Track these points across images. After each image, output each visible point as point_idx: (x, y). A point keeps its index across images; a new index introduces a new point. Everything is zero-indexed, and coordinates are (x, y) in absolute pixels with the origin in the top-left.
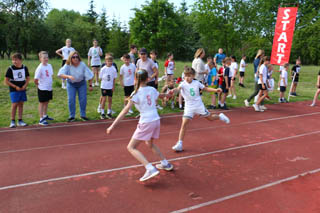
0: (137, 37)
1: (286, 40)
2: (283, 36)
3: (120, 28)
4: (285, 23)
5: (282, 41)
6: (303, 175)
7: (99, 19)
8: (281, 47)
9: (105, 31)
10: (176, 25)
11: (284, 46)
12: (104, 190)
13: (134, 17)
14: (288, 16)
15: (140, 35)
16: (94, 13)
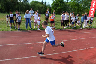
0: (53, 8)
1: (93, 10)
2: (93, 9)
3: (50, 6)
4: (94, 5)
5: (92, 10)
6: (88, 48)
7: (44, 3)
8: (92, 12)
9: (46, 6)
10: (64, 5)
11: (93, 12)
12: (32, 48)
13: (53, 3)
14: (95, 3)
15: (54, 8)
16: (43, 2)
